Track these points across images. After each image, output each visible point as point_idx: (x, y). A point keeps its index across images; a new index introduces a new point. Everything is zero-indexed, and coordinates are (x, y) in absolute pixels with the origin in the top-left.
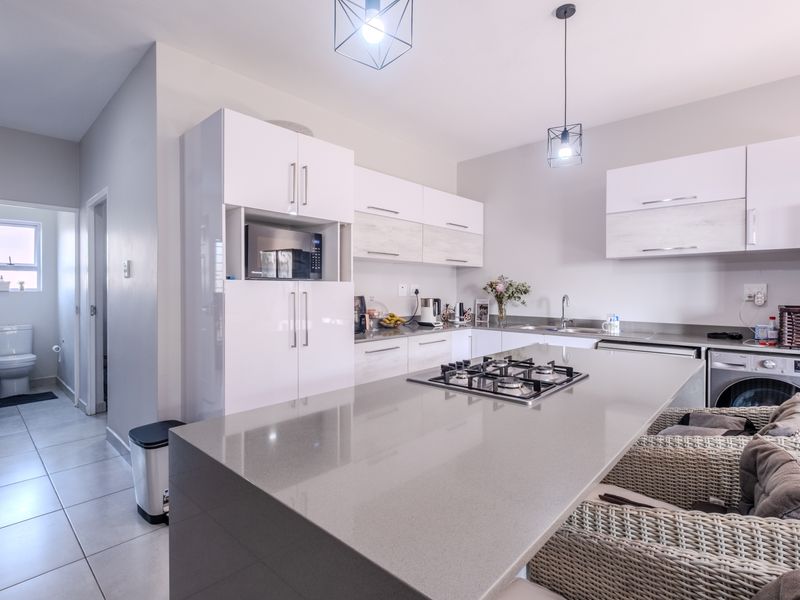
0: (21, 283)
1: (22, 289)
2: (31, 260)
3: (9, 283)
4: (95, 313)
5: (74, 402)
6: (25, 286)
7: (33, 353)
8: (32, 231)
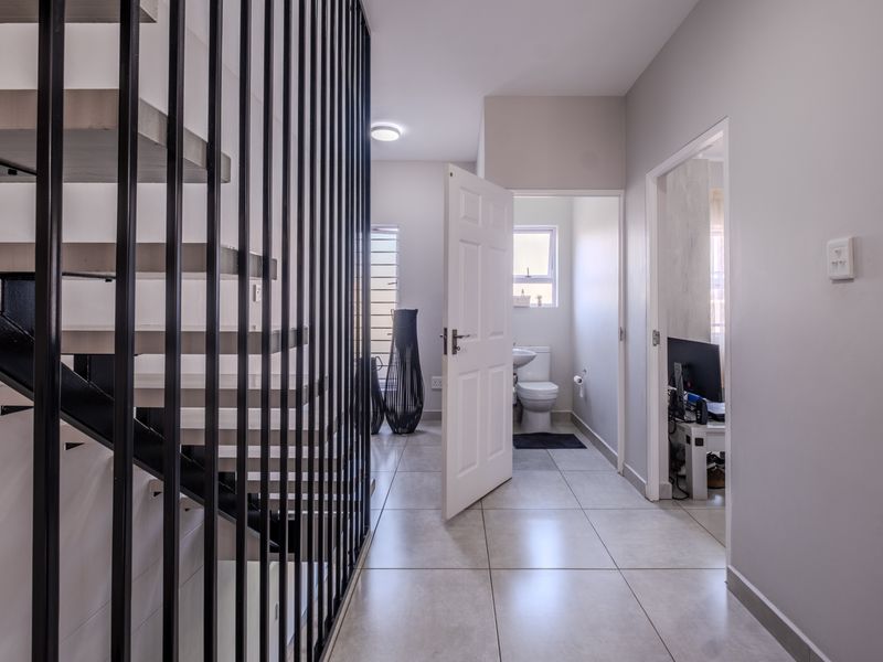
0: (539, 298)
1: (540, 304)
2: (544, 271)
3: (529, 297)
4: (658, 343)
5: (616, 467)
6: (543, 302)
7: (551, 380)
8: (547, 236)
